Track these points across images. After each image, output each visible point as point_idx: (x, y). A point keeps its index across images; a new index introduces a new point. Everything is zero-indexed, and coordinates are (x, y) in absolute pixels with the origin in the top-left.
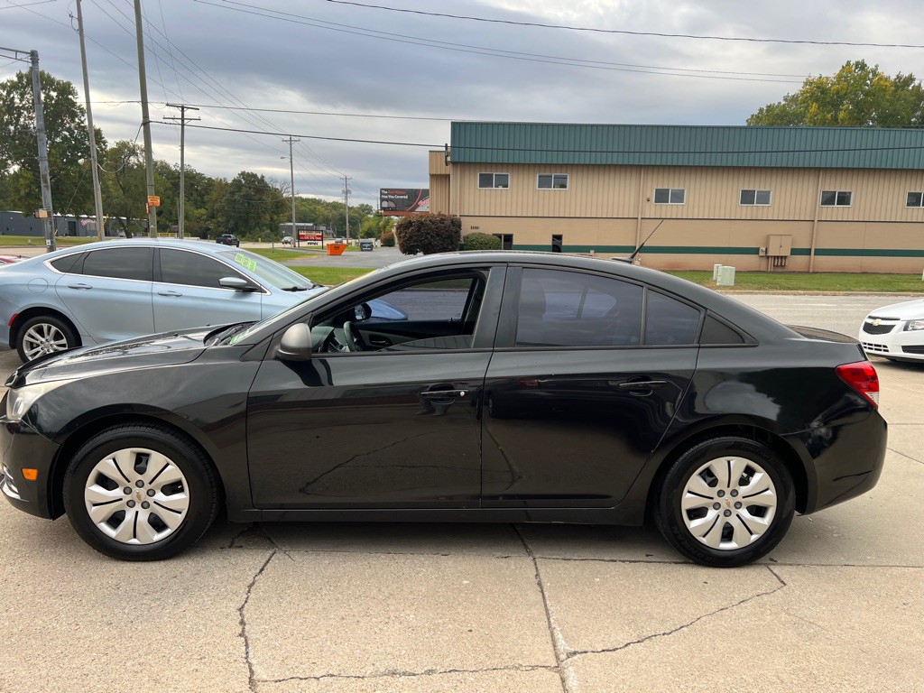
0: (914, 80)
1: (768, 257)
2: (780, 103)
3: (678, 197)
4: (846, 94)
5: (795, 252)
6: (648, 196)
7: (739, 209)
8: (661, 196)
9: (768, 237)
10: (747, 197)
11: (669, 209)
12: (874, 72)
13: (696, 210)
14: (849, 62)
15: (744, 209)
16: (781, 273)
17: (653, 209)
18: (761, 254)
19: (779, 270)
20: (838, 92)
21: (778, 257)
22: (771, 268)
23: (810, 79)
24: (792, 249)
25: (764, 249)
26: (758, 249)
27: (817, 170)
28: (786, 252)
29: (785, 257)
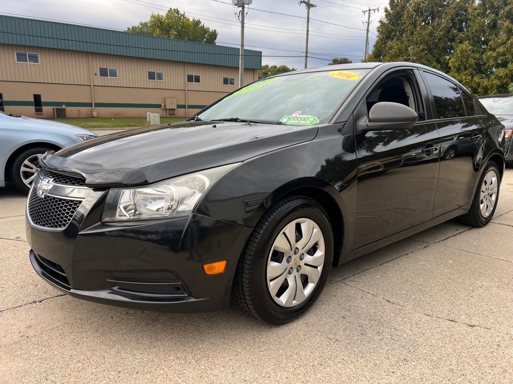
0: (200, 22)
1: (166, 109)
2: (138, 26)
3: (114, 74)
4: (172, 26)
5: (179, 106)
6: (96, 72)
7: (148, 82)
8: (104, 73)
9: (165, 98)
10: (151, 76)
11: (109, 80)
12: (183, 15)
13: (125, 82)
14: (171, 8)
15: (151, 83)
16: (173, 118)
17: (99, 79)
18: (162, 108)
19: (172, 116)
20: (168, 24)
21: (171, 109)
22: (168, 116)
23: (154, 15)
24: (177, 105)
25: (164, 105)
26: (161, 105)
27: (184, 63)
28: (175, 107)
29: (174, 109)
